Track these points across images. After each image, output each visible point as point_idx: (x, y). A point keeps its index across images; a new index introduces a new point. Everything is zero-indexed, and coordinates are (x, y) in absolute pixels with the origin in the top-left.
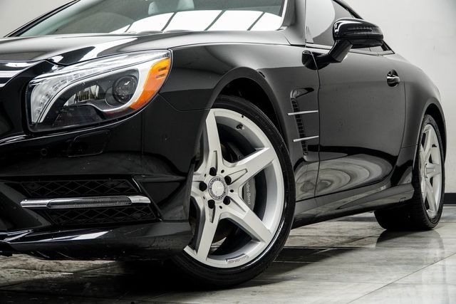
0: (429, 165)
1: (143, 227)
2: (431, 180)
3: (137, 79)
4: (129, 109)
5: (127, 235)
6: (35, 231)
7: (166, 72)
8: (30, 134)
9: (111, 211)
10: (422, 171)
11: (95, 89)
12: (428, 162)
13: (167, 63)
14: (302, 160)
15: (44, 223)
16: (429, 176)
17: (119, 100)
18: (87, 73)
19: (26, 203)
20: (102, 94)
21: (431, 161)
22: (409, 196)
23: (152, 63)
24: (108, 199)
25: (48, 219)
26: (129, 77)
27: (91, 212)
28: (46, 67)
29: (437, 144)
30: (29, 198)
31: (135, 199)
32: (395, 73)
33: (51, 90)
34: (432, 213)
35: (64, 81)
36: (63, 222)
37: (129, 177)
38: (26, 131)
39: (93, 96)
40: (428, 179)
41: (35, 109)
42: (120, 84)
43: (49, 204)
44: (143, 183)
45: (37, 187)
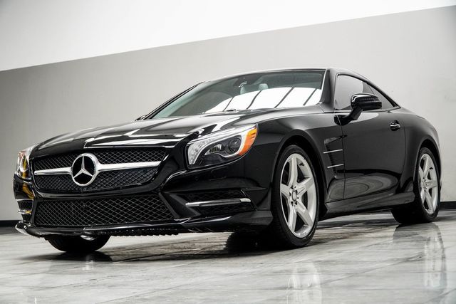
0: (427, 180)
1: (250, 213)
2: (430, 191)
3: (241, 140)
4: (238, 155)
5: (240, 218)
6: (193, 218)
7: (255, 135)
8: (188, 170)
9: (231, 206)
10: (422, 184)
11: (219, 146)
12: (426, 178)
13: (255, 131)
14: (334, 179)
15: (197, 214)
16: (428, 188)
17: (232, 151)
18: (215, 138)
19: (188, 204)
20: (223, 148)
21: (429, 177)
22: (412, 200)
23: (248, 131)
24: (229, 200)
25: (200, 212)
26: (237, 139)
27: (221, 207)
28: (195, 136)
29: (433, 167)
30: (190, 202)
31: (243, 200)
32: (397, 122)
33: (197, 148)
34: (430, 212)
35: (204, 142)
36: (207, 213)
37: (239, 189)
38: (187, 169)
39: (218, 149)
40: (427, 190)
41: (190, 157)
42: (232, 143)
43: (200, 204)
44: (246, 192)
45: (194, 196)
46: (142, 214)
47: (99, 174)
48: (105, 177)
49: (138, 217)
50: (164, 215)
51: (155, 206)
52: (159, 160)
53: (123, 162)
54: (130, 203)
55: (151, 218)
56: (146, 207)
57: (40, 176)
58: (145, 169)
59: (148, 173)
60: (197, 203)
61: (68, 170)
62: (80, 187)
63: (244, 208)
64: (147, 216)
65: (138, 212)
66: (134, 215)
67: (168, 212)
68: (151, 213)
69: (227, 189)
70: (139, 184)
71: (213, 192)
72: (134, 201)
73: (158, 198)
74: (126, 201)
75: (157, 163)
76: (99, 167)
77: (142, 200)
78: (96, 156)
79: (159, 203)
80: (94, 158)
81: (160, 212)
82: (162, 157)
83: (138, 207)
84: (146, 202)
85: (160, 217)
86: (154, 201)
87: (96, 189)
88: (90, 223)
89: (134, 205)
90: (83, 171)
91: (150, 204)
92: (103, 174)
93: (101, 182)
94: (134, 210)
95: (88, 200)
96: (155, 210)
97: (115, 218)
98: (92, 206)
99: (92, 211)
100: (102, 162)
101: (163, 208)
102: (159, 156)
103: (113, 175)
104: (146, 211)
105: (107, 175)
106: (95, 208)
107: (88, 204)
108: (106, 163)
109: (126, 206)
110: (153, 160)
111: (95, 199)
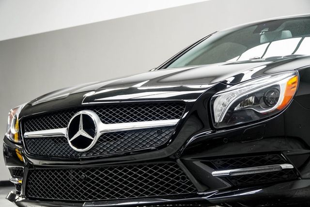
1: (290, 183)
3: (279, 91)
4: (276, 110)
5: (281, 189)
6: (221, 191)
7: (296, 85)
8: (214, 130)
9: (269, 175)
11: (252, 99)
13: (295, 79)
15: (227, 185)
17: (268, 105)
19: (215, 173)
20: (257, 101)
24: (267, 167)
25: (230, 183)
26: (275, 89)
28: (222, 86)
30: (216, 169)
31: (284, 166)
33: (225, 101)
35: (233, 94)
36: (239, 183)
37: (279, 153)
38: (212, 128)
39: (251, 103)
41: (216, 114)
42: (267, 96)
43: (230, 173)
44: (287, 156)
45: (221, 163)
46: (157, 186)
47: (101, 136)
48: (108, 140)
49: (152, 190)
50: (184, 187)
51: (172, 176)
52: (177, 117)
53: (132, 120)
54: (140, 173)
55: (168, 191)
56: (161, 177)
57: (30, 139)
58: (159, 130)
59: (163, 135)
60: (227, 172)
61: (64, 131)
62: (78, 152)
63: (285, 176)
64: (162, 189)
65: (151, 184)
66: (146, 187)
67: (190, 183)
68: (168, 185)
69: (264, 153)
70: (153, 148)
72: (145, 169)
73: (177, 166)
74: (135, 170)
75: (174, 122)
76: (102, 127)
77: (156, 168)
78: (97, 113)
79: (177, 172)
80: (94, 116)
81: (178, 184)
82: (181, 114)
83: (151, 178)
84: (161, 171)
85: (179, 190)
86: (172, 170)
87: (99, 155)
88: (91, 197)
89: (145, 175)
90: (81, 132)
91: (167, 173)
92: (106, 136)
93: (104, 146)
94: (146, 181)
95: (88, 169)
96: (173, 182)
97: (122, 192)
98: (93, 176)
99: (93, 182)
100: (105, 121)
101: (183, 178)
102: (177, 112)
103: (119, 137)
104: (162, 183)
105: (112, 137)
106: (97, 179)
107: (88, 174)
108: (110, 122)
109: (135, 176)
110: (169, 118)
111: (97, 168)
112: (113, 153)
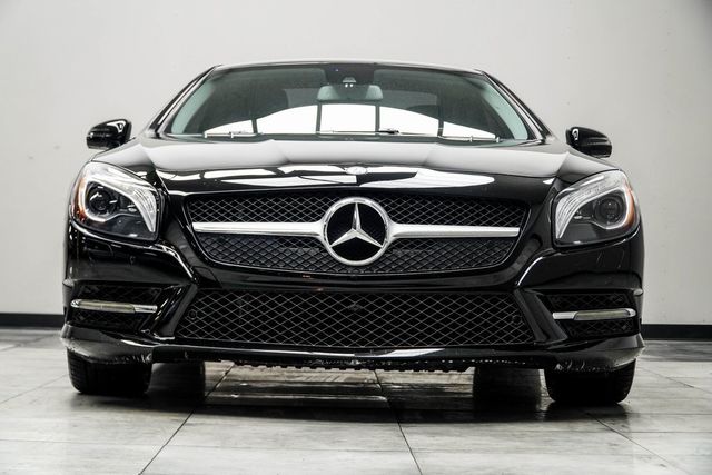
3: (625, 201)
19: (556, 316)
38: (553, 246)
41: (558, 229)
43: (575, 316)
46: (478, 330)
47: (394, 242)
49: (470, 335)
50: (516, 332)
51: (501, 315)
52: (513, 224)
54: (454, 306)
59: (497, 250)
60: (570, 315)
61: (316, 228)
62: (347, 266)
64: (484, 334)
65: (469, 326)
67: (524, 327)
69: (612, 291)
71: (575, 295)
72: (463, 302)
73: (509, 301)
80: (380, 209)
82: (519, 220)
83: (471, 316)
86: (502, 305)
87: (388, 273)
88: (363, 343)
89: (462, 311)
90: (357, 233)
92: (402, 242)
94: (462, 321)
95: (364, 295)
96: (502, 325)
98: (372, 308)
99: (372, 318)
100: (397, 218)
102: (513, 217)
106: (380, 313)
107: (363, 303)
109: (445, 312)
110: (502, 224)
111: (380, 295)
112: (413, 272)
